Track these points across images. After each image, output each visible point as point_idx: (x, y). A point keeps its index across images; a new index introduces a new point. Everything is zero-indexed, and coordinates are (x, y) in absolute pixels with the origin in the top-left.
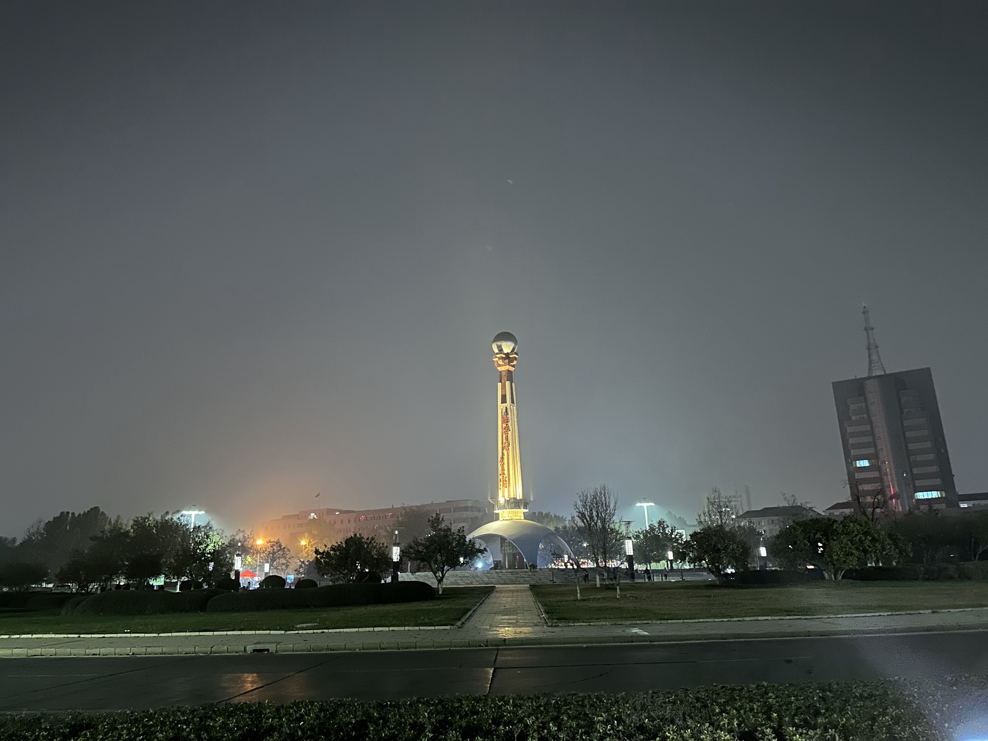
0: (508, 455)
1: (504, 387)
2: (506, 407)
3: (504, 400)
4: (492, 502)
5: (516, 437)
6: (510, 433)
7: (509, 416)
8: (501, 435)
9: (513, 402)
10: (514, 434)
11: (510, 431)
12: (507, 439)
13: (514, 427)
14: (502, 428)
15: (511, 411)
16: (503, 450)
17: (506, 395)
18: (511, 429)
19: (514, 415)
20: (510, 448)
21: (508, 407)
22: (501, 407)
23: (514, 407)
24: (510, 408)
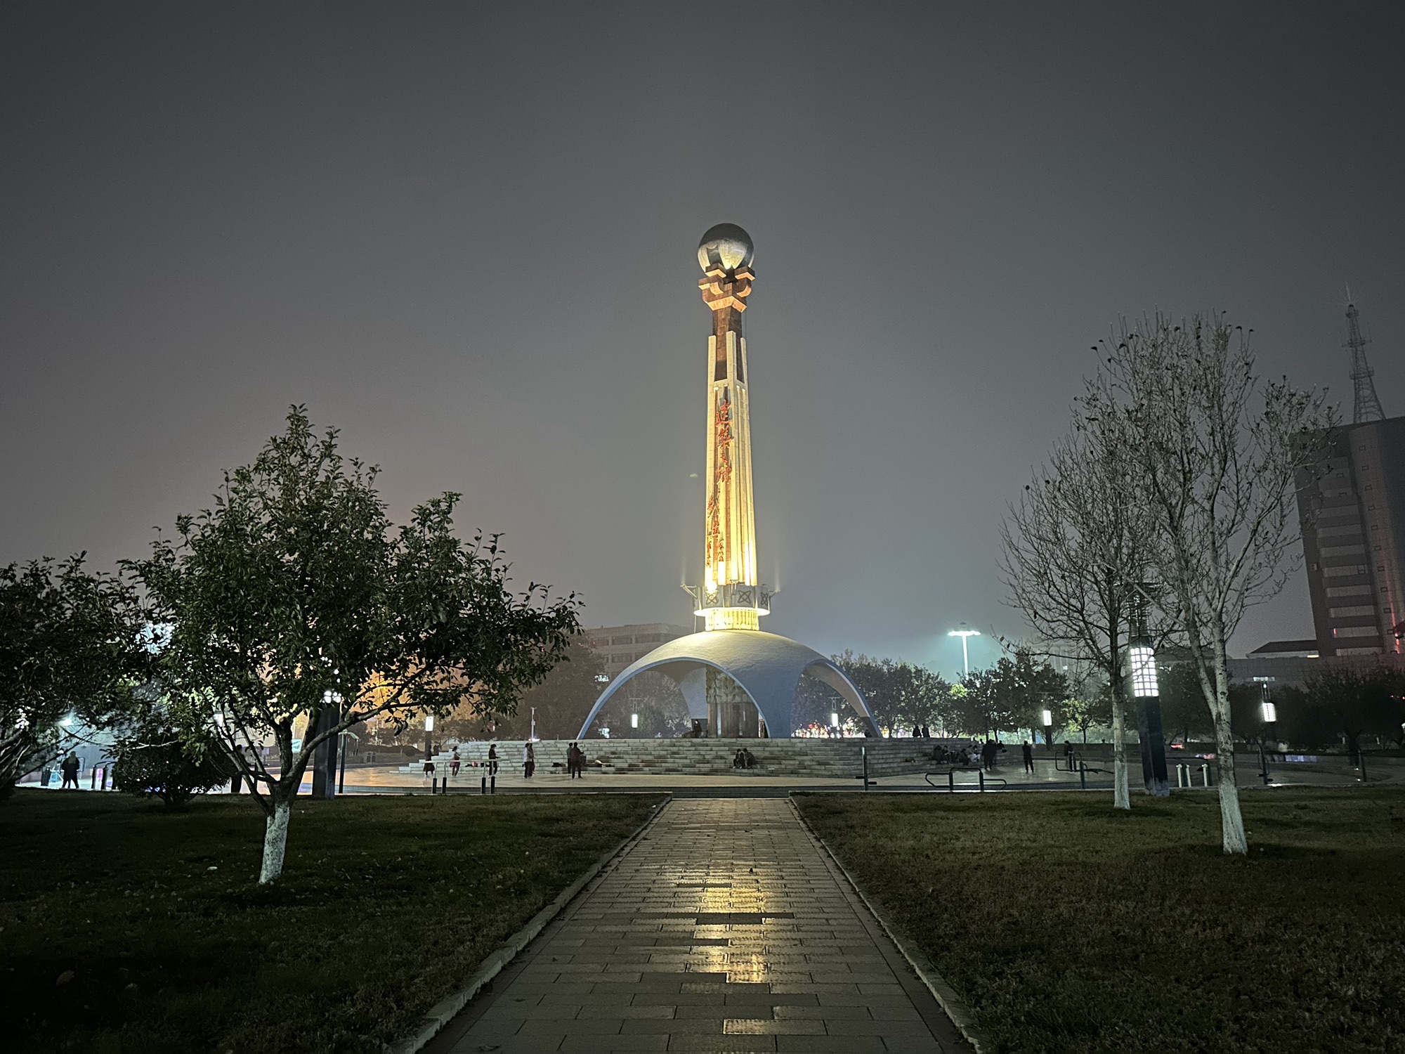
0: (727, 492)
1: (721, 345)
2: (726, 388)
3: (721, 373)
4: (689, 591)
5: (747, 454)
6: (732, 443)
7: (732, 406)
8: (713, 448)
9: (740, 377)
10: (741, 447)
11: (732, 438)
12: (726, 456)
13: (743, 435)
14: (716, 434)
15: (736, 395)
16: (716, 480)
17: (725, 362)
18: (734, 434)
19: (742, 407)
20: (733, 475)
21: (731, 388)
22: (714, 388)
23: (743, 390)
24: (735, 389)
